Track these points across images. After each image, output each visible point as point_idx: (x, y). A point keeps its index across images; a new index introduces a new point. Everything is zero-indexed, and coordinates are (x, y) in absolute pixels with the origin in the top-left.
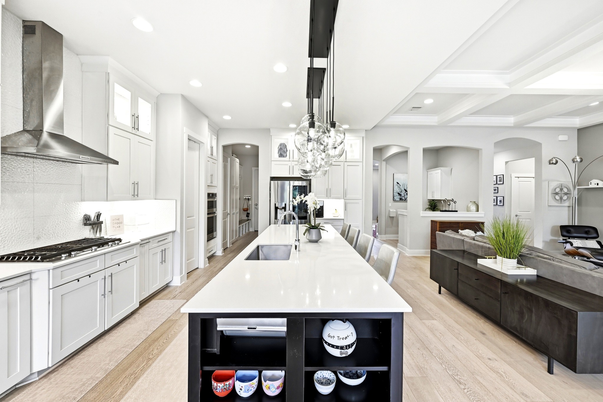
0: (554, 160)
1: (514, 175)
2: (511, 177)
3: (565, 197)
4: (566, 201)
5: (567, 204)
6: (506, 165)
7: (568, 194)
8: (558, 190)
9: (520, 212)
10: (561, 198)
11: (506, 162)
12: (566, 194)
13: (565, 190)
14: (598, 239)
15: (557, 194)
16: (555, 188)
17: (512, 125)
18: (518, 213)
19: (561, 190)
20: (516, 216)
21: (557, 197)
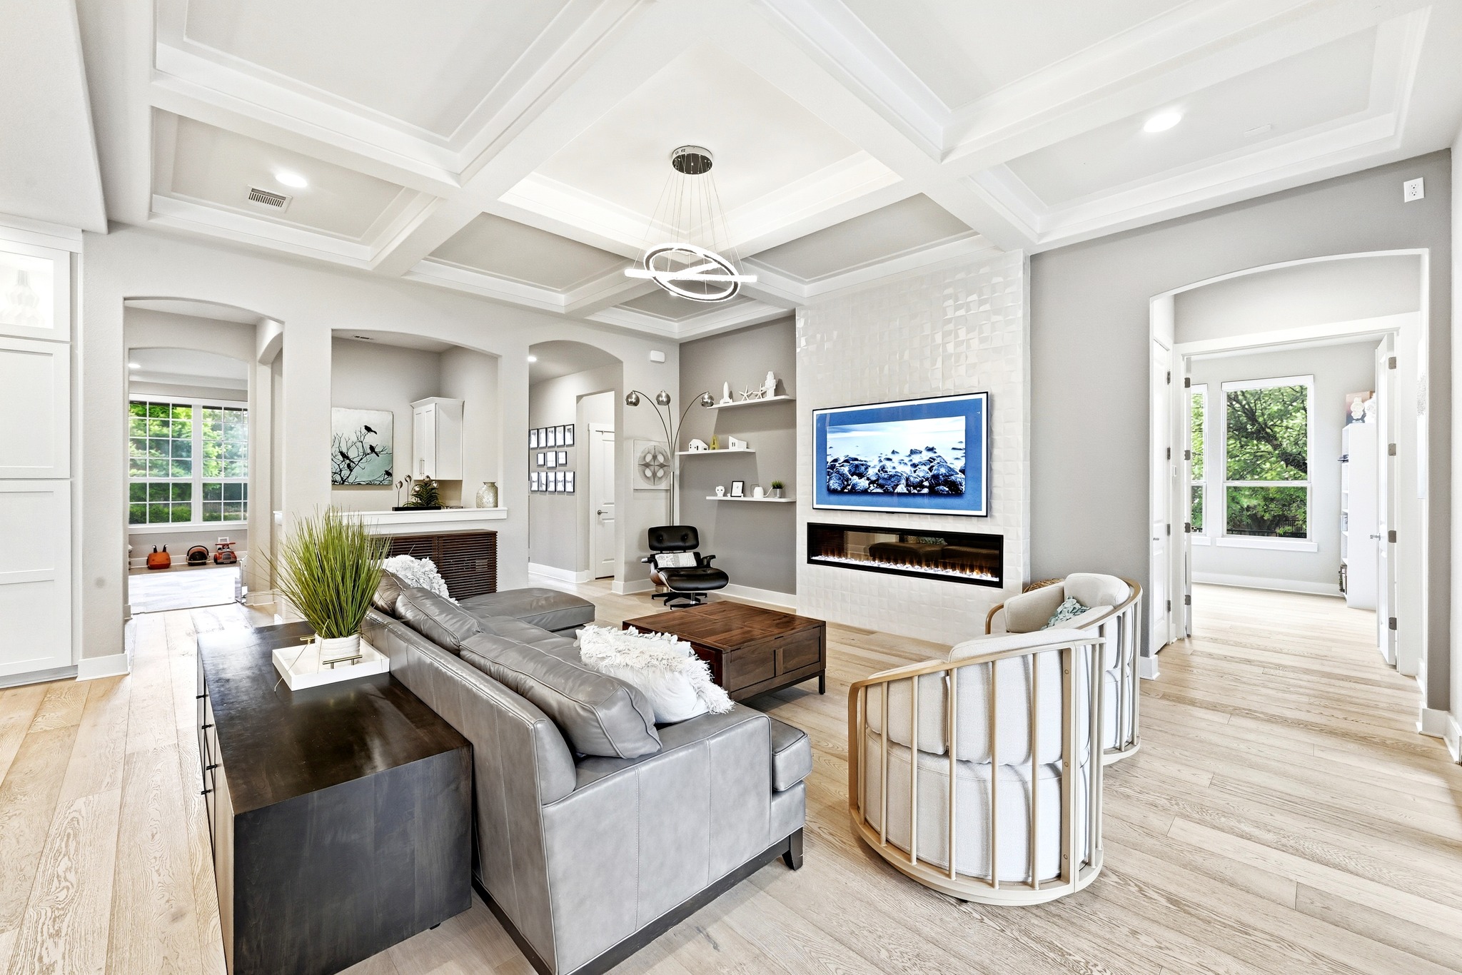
0: (634, 396)
1: (593, 427)
2: (589, 430)
3: (660, 473)
4: (664, 479)
5: (664, 485)
6: (577, 403)
7: (665, 466)
8: (649, 458)
9: (605, 504)
10: (654, 474)
11: (577, 397)
12: (662, 466)
13: (661, 459)
14: (696, 550)
15: (647, 465)
16: (643, 455)
17: (563, 311)
18: (603, 508)
19: (655, 457)
20: (599, 513)
21: (649, 473)
